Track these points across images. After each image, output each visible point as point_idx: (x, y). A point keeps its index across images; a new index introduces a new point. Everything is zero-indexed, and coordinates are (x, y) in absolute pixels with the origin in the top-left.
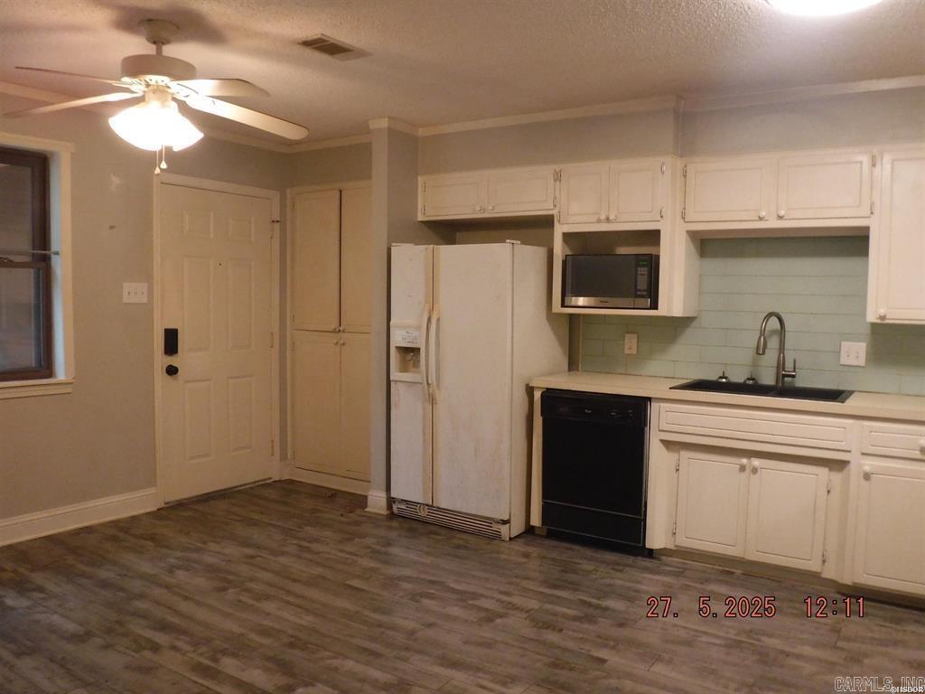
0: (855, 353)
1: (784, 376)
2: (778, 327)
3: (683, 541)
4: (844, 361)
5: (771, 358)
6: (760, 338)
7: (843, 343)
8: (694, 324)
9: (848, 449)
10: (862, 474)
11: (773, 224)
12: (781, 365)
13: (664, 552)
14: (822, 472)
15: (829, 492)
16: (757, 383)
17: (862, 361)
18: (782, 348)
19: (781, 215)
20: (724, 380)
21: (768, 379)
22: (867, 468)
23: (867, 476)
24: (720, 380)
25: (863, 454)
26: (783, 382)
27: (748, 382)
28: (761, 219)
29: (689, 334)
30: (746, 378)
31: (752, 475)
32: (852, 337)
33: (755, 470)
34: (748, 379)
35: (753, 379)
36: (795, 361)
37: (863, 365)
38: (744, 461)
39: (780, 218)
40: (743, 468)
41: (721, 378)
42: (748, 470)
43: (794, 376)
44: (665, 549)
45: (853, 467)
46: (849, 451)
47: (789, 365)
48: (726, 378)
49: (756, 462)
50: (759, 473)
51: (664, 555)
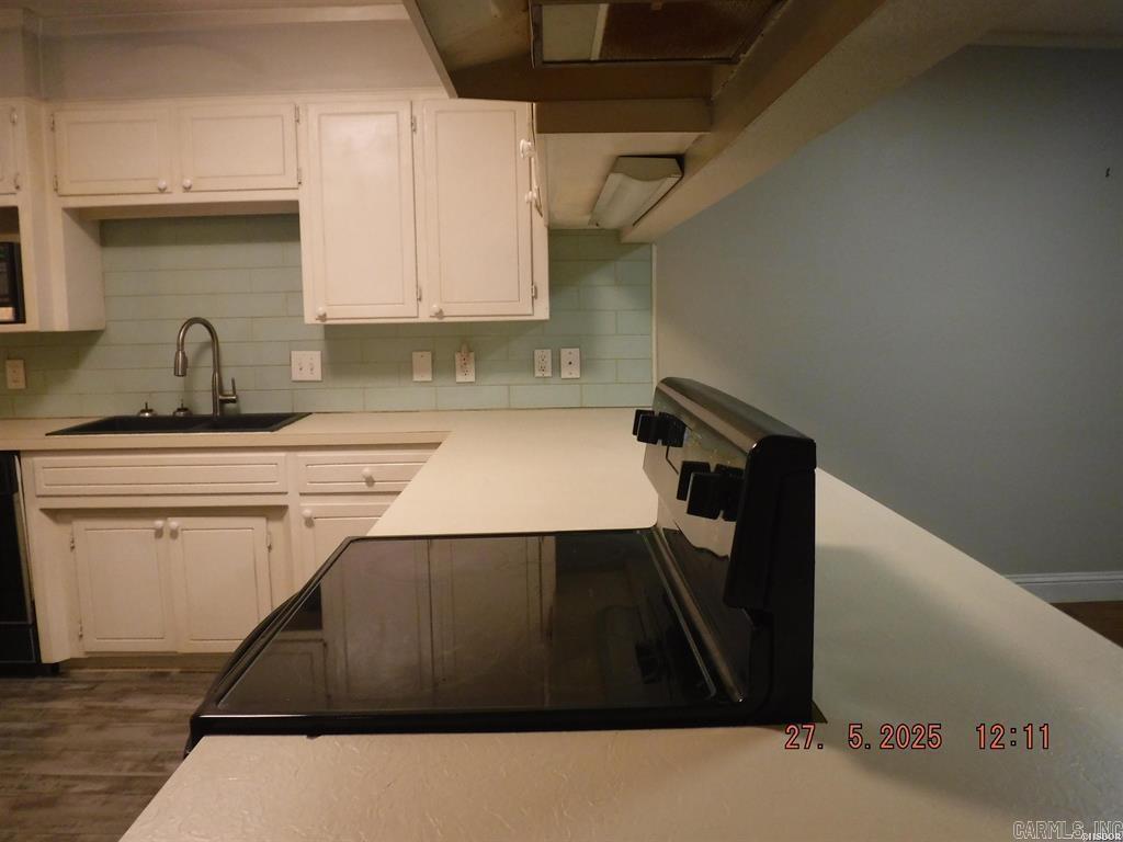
0: (308, 364)
1: (223, 402)
2: (209, 337)
3: (96, 644)
4: (296, 376)
5: (203, 378)
6: (177, 354)
7: (294, 354)
8: (102, 340)
9: (285, 491)
10: (303, 521)
11: (177, 197)
12: (218, 388)
13: (73, 663)
14: (259, 523)
15: (270, 548)
16: (191, 414)
17: (317, 375)
18: (217, 366)
19: (187, 186)
20: (147, 414)
21: (205, 407)
22: (307, 512)
23: (309, 522)
24: (142, 415)
25: (301, 494)
26: (222, 410)
27: (178, 414)
28: (162, 191)
29: (97, 353)
30: (175, 409)
31: (171, 541)
32: (302, 344)
33: (174, 534)
34: (179, 410)
35: (185, 410)
36: (233, 381)
37: (320, 379)
38: (159, 523)
39: (187, 189)
40: (159, 533)
41: (143, 411)
42: (166, 534)
43: (234, 401)
44: (72, 660)
45: (291, 512)
46: (286, 493)
47: (228, 387)
48: (150, 411)
49: (174, 523)
50: (179, 538)
51: (72, 668)
